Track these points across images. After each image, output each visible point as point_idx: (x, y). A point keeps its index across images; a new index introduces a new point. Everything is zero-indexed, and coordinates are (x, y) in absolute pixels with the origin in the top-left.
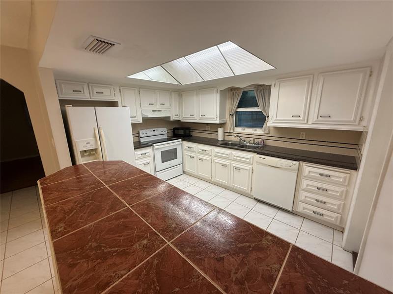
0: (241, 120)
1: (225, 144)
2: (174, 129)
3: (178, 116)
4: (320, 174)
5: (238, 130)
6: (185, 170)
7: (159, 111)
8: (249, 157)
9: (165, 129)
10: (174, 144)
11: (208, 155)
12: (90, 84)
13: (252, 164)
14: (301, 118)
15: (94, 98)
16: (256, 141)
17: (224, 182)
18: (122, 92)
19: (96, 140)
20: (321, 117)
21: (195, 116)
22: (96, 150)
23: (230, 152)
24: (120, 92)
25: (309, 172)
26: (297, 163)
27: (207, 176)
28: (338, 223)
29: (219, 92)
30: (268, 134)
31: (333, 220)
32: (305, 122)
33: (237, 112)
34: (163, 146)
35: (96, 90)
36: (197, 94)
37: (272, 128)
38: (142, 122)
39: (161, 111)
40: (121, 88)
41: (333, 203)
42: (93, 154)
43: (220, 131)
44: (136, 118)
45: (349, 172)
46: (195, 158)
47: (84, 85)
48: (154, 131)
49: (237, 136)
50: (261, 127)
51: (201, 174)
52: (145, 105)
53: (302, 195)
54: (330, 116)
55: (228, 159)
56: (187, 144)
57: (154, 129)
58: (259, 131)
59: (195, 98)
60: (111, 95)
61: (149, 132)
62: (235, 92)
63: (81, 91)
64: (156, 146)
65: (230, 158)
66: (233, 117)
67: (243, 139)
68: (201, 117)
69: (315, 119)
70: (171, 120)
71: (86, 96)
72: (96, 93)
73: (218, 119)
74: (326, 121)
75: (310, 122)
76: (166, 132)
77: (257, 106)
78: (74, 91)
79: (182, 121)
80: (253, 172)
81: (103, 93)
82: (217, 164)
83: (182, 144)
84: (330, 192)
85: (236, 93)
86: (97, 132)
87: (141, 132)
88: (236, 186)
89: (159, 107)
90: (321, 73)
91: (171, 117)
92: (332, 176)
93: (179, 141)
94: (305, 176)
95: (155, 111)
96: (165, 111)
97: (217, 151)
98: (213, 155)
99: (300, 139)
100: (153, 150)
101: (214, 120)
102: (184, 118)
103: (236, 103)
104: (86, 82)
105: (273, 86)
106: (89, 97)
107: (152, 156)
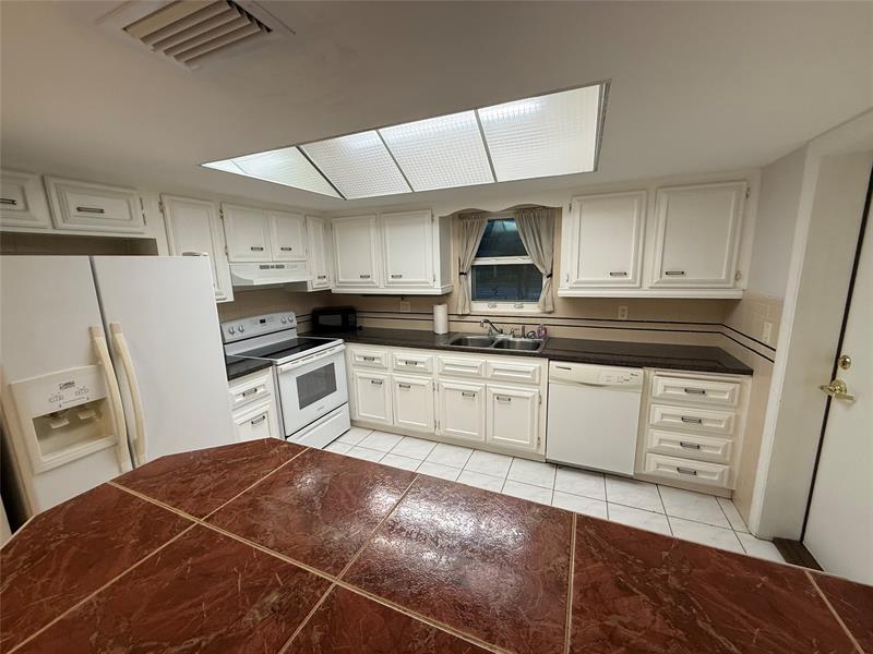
0: (488, 284)
1: (458, 344)
2: (315, 315)
3: (325, 280)
4: (686, 391)
5: (482, 307)
6: (357, 418)
7: (278, 267)
8: (531, 369)
9: (292, 316)
10: (328, 353)
11: (425, 372)
13: (539, 384)
14: (630, 277)
16: (529, 329)
17: (471, 433)
18: (167, 211)
19: (100, 369)
20: (667, 273)
21: (374, 279)
22: (97, 406)
23: (483, 361)
24: (162, 211)
25: (666, 387)
26: (640, 371)
27: (424, 425)
28: (725, 485)
29: (437, 219)
30: (550, 313)
31: (716, 478)
32: (638, 285)
34: (301, 362)
35: (74, 201)
37: (560, 301)
38: (232, 300)
39: (282, 267)
40: (166, 199)
41: (714, 445)
42: (89, 421)
43: (440, 312)
44: (216, 289)
45: (739, 380)
46: (387, 383)
47: (26, 180)
48: (263, 321)
49: (487, 321)
50: (536, 299)
51: (404, 421)
52: (240, 250)
53: (654, 437)
54: (683, 273)
55: (478, 377)
56: (359, 350)
57: (262, 318)
58: (530, 308)
59: (373, 231)
60: (131, 218)
61: (250, 326)
62: (469, 222)
63: (13, 202)
65: (483, 376)
66: (466, 279)
67: (498, 327)
68: (390, 279)
69: (656, 278)
70: (310, 290)
71: (37, 221)
73: (438, 284)
74: (676, 283)
75: (646, 285)
76: (295, 323)
77: (524, 253)
79: (335, 290)
81: (102, 211)
82: (448, 391)
83: (344, 351)
84: (706, 424)
85: (473, 224)
86: (101, 341)
87: (226, 328)
88: (501, 438)
89: (276, 256)
90: (662, 187)
91: (309, 284)
92: (709, 390)
93: (338, 344)
94: (657, 398)
95: (267, 267)
96: (292, 267)
97: (445, 361)
98: (436, 371)
99: (618, 319)
100: (277, 377)
101: (427, 288)
102: (342, 284)
103: (474, 246)
104: (32, 173)
105: (565, 211)
106: (47, 222)
107: (273, 394)
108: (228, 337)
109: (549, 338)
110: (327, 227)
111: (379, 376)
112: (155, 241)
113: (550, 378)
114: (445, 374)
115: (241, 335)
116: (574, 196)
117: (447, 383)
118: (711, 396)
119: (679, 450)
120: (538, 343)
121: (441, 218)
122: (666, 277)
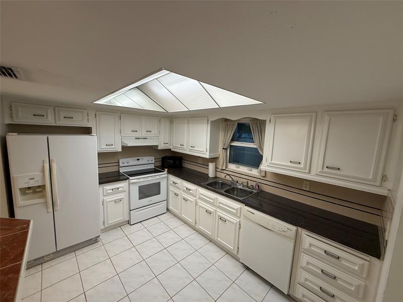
0: (237, 156)
2: (164, 158)
3: (167, 145)
4: (325, 252)
5: (232, 167)
6: (170, 208)
7: (144, 138)
8: (236, 208)
9: (152, 158)
10: (157, 177)
11: (193, 195)
12: (56, 108)
13: (240, 217)
14: (302, 166)
15: (59, 123)
16: (250, 183)
17: (209, 233)
18: (97, 117)
20: (327, 167)
21: (185, 147)
22: (42, 187)
23: (216, 197)
25: (311, 245)
26: (294, 228)
27: (191, 220)
29: (210, 122)
30: (264, 177)
32: (307, 171)
33: (231, 146)
34: (142, 180)
35: (63, 114)
36: (188, 123)
38: (121, 151)
39: (147, 138)
40: (97, 113)
41: (345, 300)
43: (211, 166)
44: (113, 146)
46: (179, 196)
47: (49, 108)
48: (138, 160)
49: (228, 175)
50: (257, 167)
51: (184, 216)
52: (127, 132)
53: (302, 276)
54: (339, 169)
56: (173, 178)
57: (138, 158)
58: (254, 172)
59: (186, 126)
61: (132, 161)
62: (229, 123)
63: (44, 116)
64: (133, 179)
65: (215, 204)
66: (226, 151)
67: (236, 179)
69: (320, 169)
70: (159, 148)
71: (50, 121)
72: (62, 118)
73: (208, 153)
74: (332, 174)
75: (313, 172)
76: (153, 162)
77: (253, 142)
78: (34, 115)
79: (172, 150)
80: (240, 228)
81: (72, 118)
82: (201, 208)
84: (339, 282)
85: (230, 125)
86: (46, 165)
87: (121, 161)
88: (221, 240)
89: (144, 134)
90: (325, 111)
91: (159, 146)
93: (164, 174)
94: (305, 249)
95: (139, 138)
96: (151, 139)
97: (201, 192)
98: (198, 196)
99: (303, 189)
100: (129, 184)
101: (204, 154)
102: (175, 147)
103: (230, 135)
104: (51, 106)
105: (268, 122)
106: (54, 122)
107: (127, 191)
108: (121, 165)
109: (262, 191)
110: (171, 122)
111: (177, 192)
112: (91, 128)
113: (244, 216)
114: (200, 198)
115: (127, 164)
116: (273, 114)
117: (201, 203)
118: (344, 262)
119: (317, 291)
120: (251, 193)
121: (211, 121)
122: (326, 170)
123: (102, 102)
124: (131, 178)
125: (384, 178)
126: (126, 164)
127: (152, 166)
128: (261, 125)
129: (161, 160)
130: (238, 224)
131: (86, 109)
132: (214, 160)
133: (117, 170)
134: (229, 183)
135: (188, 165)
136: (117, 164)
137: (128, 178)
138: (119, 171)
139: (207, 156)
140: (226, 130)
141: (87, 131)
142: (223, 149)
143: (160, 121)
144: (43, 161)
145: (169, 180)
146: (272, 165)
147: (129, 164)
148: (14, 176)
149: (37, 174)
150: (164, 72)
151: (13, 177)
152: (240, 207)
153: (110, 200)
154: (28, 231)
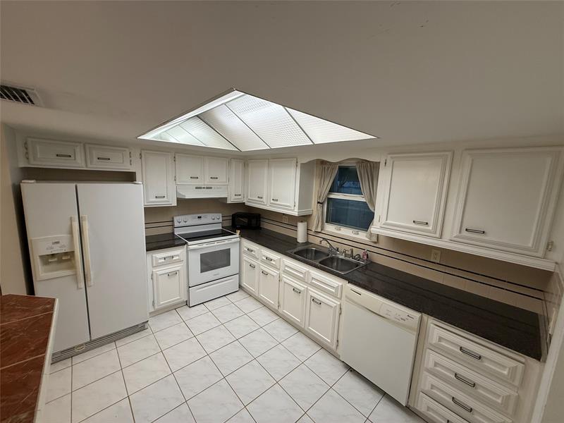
0: (337, 214)
2: (234, 216)
3: (240, 197)
4: (461, 348)
5: (331, 228)
6: (242, 285)
7: (207, 188)
8: (336, 286)
9: (219, 216)
10: (226, 242)
11: (275, 267)
12: (87, 146)
13: (340, 299)
14: (430, 228)
16: (356, 252)
17: (297, 319)
20: (466, 230)
21: (264, 200)
22: (71, 254)
23: (307, 270)
24: (141, 158)
26: (417, 315)
27: (272, 302)
29: (299, 165)
30: (375, 243)
32: (438, 235)
33: (329, 199)
36: (269, 166)
38: (176, 205)
39: (211, 188)
40: (143, 152)
42: (67, 261)
43: (301, 227)
44: (165, 199)
46: (256, 268)
47: (77, 146)
50: (366, 229)
51: (263, 296)
54: (484, 232)
55: (303, 281)
56: (247, 244)
57: (199, 215)
58: (362, 236)
59: (266, 170)
60: (123, 162)
61: (191, 219)
62: (327, 167)
63: (70, 156)
65: (306, 281)
66: (323, 207)
67: (336, 245)
69: (456, 233)
70: (229, 202)
71: (79, 163)
72: (95, 159)
73: (297, 209)
74: (477, 240)
75: (447, 236)
76: (221, 220)
77: (360, 193)
78: (57, 155)
79: (247, 204)
80: (340, 314)
81: (109, 159)
82: (286, 286)
83: (239, 242)
85: (328, 169)
86: (76, 225)
87: (176, 219)
88: (313, 330)
89: (207, 182)
90: (466, 149)
91: (228, 199)
93: (236, 237)
94: (431, 344)
95: (200, 188)
96: (218, 188)
97: (287, 264)
98: (282, 268)
99: (432, 261)
100: (187, 252)
101: (291, 210)
102: (249, 200)
103: (328, 184)
104: (80, 143)
105: (382, 165)
106: (83, 164)
107: (185, 261)
108: (176, 224)
109: (372, 262)
110: (246, 165)
111: (254, 262)
112: (135, 173)
113: (346, 296)
114: (286, 272)
115: (185, 224)
116: (389, 154)
117: (286, 278)
118: (487, 364)
119: (448, 402)
120: (357, 265)
121: (302, 164)
122: (465, 233)
123: (150, 136)
124: (189, 243)
125: (550, 246)
126: (183, 224)
127: (219, 227)
128: (372, 169)
129: (231, 218)
130: (338, 308)
131: (126, 147)
132: (305, 218)
133: (170, 231)
134: (326, 251)
135: (268, 226)
136: (170, 223)
137: (186, 243)
138: (173, 233)
139: (296, 214)
140: (322, 177)
141: (130, 177)
142: (318, 203)
143: (229, 163)
144: (71, 218)
145: (242, 246)
146: (386, 226)
147: (187, 224)
148: (33, 239)
149: (63, 237)
150: (237, 94)
151: (31, 240)
152: (340, 284)
153: (161, 272)
154: (52, 314)
